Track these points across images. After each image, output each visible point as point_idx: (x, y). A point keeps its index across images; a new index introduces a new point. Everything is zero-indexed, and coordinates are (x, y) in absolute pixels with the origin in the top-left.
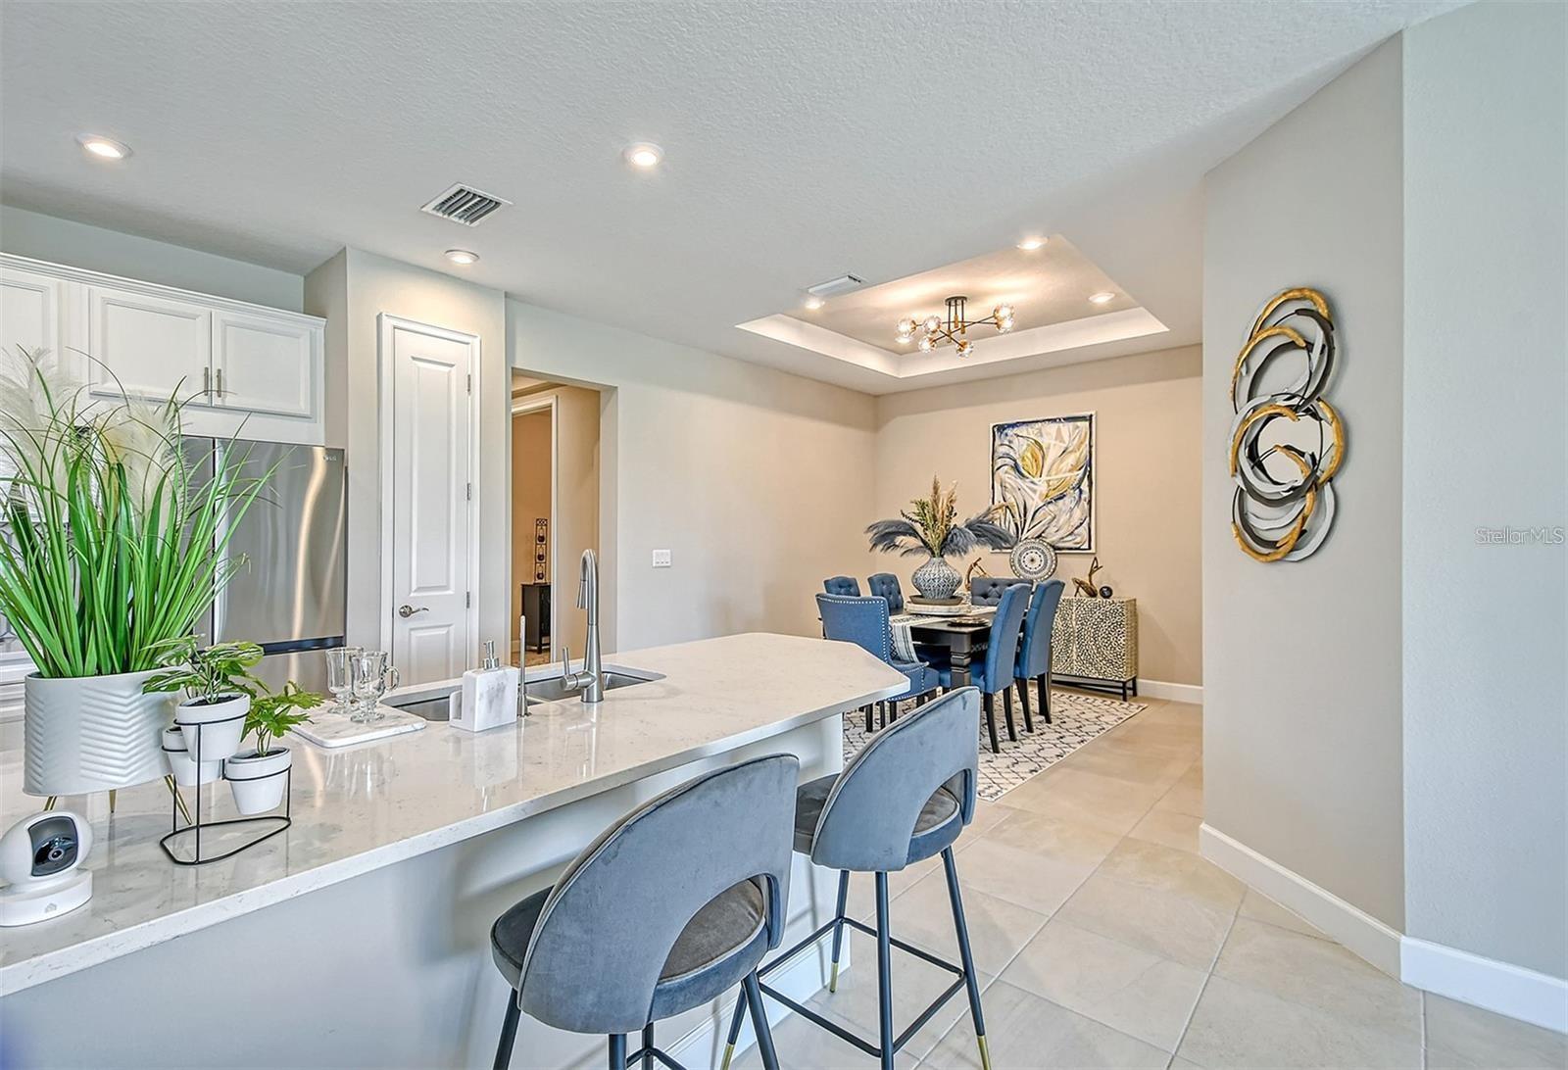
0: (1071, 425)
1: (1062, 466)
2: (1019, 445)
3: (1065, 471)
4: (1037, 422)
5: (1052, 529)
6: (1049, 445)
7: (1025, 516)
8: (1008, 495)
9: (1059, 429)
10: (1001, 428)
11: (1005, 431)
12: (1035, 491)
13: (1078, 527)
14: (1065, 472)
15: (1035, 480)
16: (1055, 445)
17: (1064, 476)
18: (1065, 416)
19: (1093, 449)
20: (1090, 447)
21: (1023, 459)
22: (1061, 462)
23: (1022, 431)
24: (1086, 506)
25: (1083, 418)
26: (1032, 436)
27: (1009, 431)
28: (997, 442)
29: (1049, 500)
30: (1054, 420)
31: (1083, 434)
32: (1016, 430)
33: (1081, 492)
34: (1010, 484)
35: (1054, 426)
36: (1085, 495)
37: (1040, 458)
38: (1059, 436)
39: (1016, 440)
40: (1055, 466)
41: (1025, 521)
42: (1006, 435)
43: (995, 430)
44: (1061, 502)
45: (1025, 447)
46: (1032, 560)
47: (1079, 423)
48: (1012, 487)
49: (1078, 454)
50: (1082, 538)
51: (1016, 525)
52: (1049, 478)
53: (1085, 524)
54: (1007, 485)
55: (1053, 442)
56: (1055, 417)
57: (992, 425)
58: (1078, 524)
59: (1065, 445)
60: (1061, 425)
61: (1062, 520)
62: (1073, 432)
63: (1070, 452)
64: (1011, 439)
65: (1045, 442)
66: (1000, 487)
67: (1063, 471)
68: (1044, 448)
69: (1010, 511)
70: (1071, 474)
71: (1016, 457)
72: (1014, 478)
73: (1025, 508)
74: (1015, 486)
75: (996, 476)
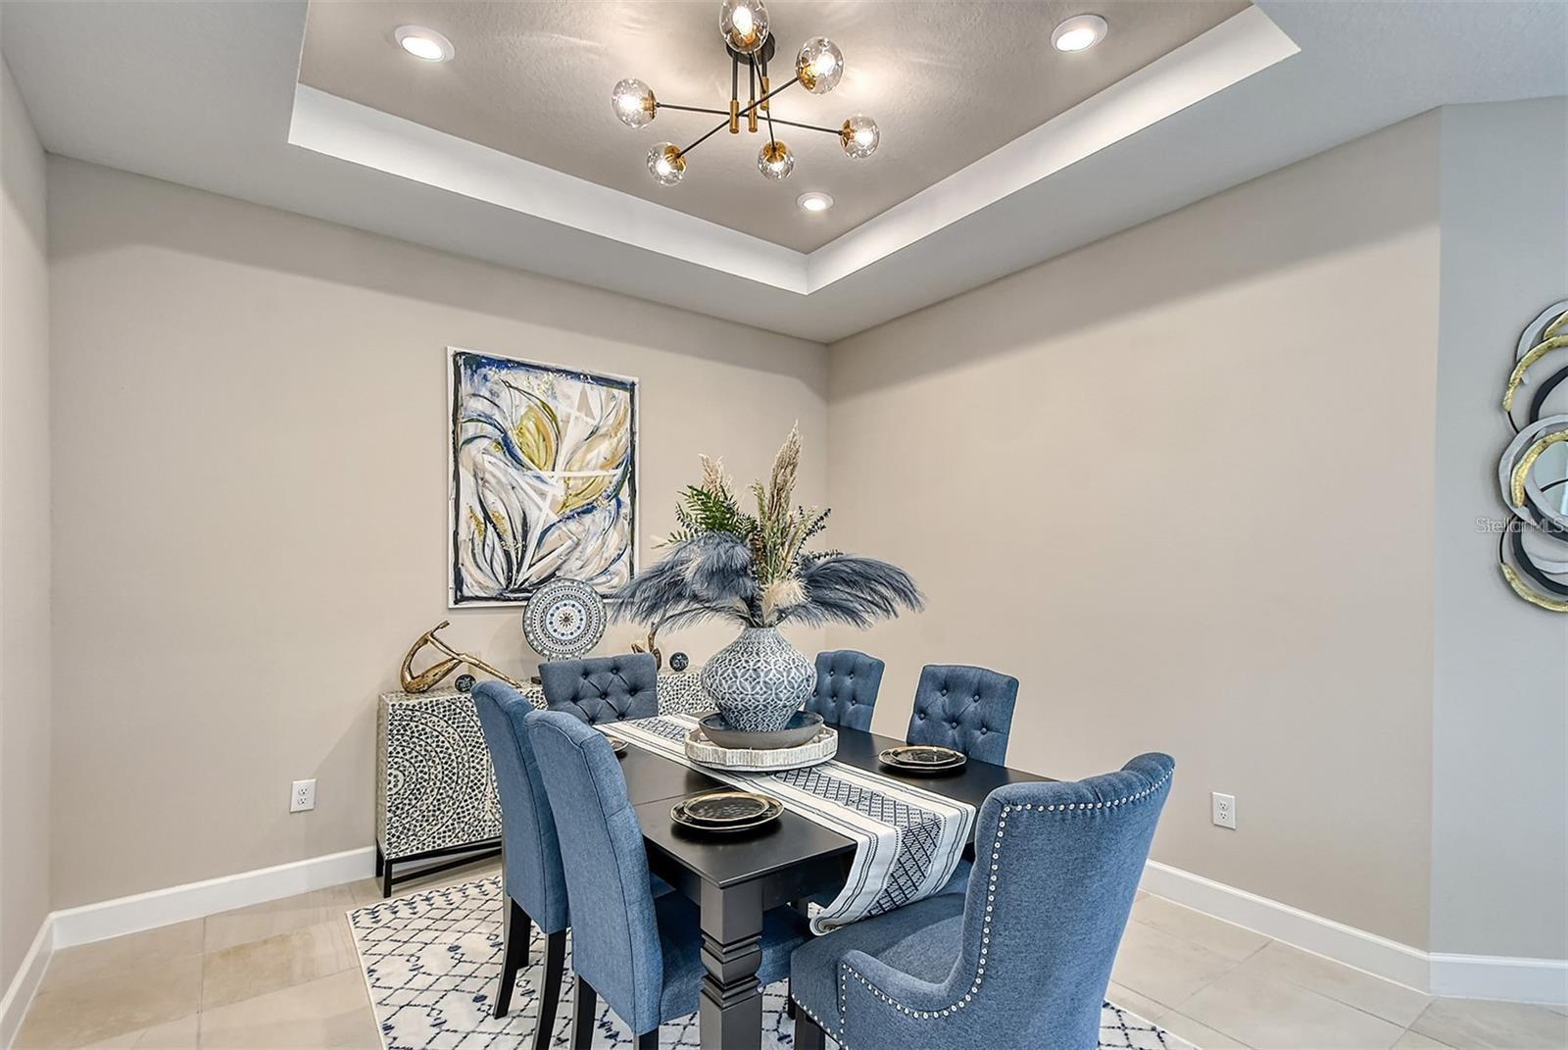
0: (604, 390)
1: (589, 457)
2: (514, 404)
3: (595, 466)
4: (546, 369)
5: (574, 564)
6: (569, 416)
7: (525, 538)
8: (491, 498)
9: (583, 393)
10: (474, 363)
11: (483, 371)
12: (543, 495)
13: (614, 561)
14: (593, 469)
15: (545, 474)
16: (577, 418)
17: (594, 473)
18: (597, 372)
19: (637, 438)
20: (633, 434)
21: (521, 433)
22: (589, 450)
23: (519, 378)
24: (627, 528)
25: (621, 385)
26: (537, 393)
27: (491, 372)
28: (466, 388)
29: (568, 512)
30: (576, 375)
31: (622, 412)
32: (504, 374)
33: (619, 504)
34: (494, 476)
35: (577, 386)
36: (625, 510)
37: (553, 436)
38: (584, 405)
39: (505, 394)
40: (581, 456)
41: (525, 547)
42: (485, 377)
43: (461, 362)
44: (587, 518)
45: (523, 410)
46: (567, 619)
47: (616, 392)
48: (499, 482)
49: (616, 440)
50: (621, 578)
51: (507, 554)
52: (567, 474)
53: (625, 557)
54: (488, 476)
55: (574, 413)
56: (579, 371)
57: (451, 351)
58: (615, 555)
59: (595, 423)
60: (587, 386)
61: (589, 550)
62: (607, 404)
63: (604, 436)
64: (495, 388)
65: (561, 409)
66: (472, 479)
67: (591, 465)
68: (559, 419)
69: (494, 527)
70: (604, 473)
71: (507, 425)
72: (502, 465)
73: (525, 524)
74: (503, 480)
75: (463, 456)
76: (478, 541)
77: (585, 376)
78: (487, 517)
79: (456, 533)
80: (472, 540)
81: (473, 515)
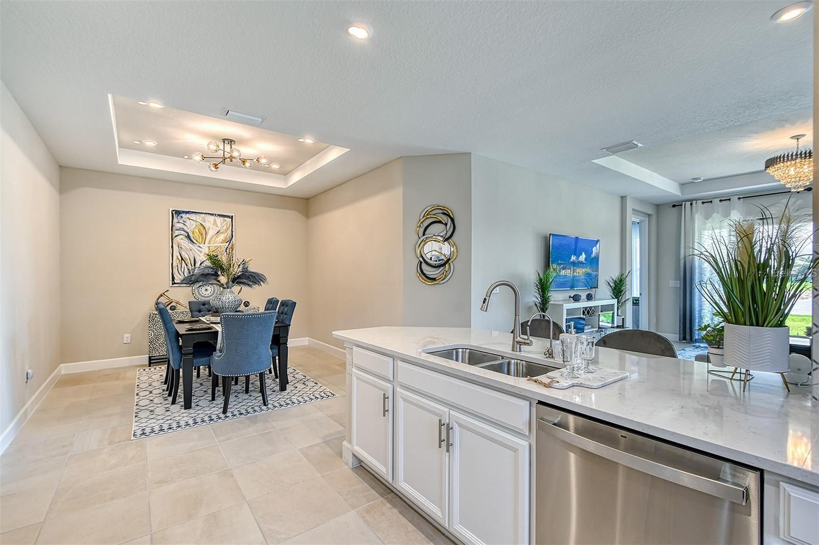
0: (222, 218)
1: (217, 239)
2: (191, 224)
4: (202, 213)
6: (210, 227)
7: (195, 265)
8: (183, 253)
9: (215, 220)
10: (178, 213)
11: (181, 215)
12: (201, 252)
14: (218, 243)
15: (201, 245)
16: (212, 228)
17: (218, 245)
18: (219, 214)
19: (234, 233)
20: (232, 232)
21: (193, 233)
22: (217, 237)
23: (193, 216)
25: (228, 217)
26: (199, 221)
27: (184, 215)
28: (175, 220)
30: (212, 215)
31: (228, 225)
32: (188, 215)
34: (184, 246)
35: (212, 218)
37: (204, 234)
38: (215, 223)
39: (188, 221)
40: (214, 238)
42: (182, 217)
43: (174, 213)
45: (194, 226)
46: (206, 290)
47: (226, 219)
48: (186, 248)
49: (226, 234)
51: (189, 270)
52: (209, 245)
54: (182, 247)
55: (212, 226)
56: (213, 213)
57: (171, 210)
59: (219, 229)
60: (216, 218)
62: (223, 223)
63: (222, 233)
64: (185, 220)
65: (207, 225)
66: (177, 248)
67: (218, 242)
68: (206, 228)
69: (185, 262)
70: (221, 245)
71: (188, 231)
72: (187, 243)
73: (195, 261)
74: (188, 248)
75: (174, 240)
76: (179, 266)
77: (215, 215)
78: (182, 259)
79: (172, 264)
80: (177, 266)
81: (178, 258)
